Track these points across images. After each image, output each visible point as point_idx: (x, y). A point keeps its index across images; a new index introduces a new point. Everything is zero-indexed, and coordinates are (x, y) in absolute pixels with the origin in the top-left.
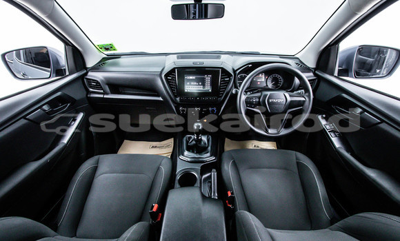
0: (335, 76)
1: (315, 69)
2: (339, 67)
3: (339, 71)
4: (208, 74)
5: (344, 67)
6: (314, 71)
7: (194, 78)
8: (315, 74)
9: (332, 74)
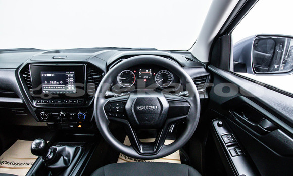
0: (231, 72)
1: (208, 64)
2: (234, 61)
3: (235, 66)
4: (69, 71)
5: (240, 61)
6: (206, 66)
7: (53, 75)
8: (208, 70)
9: (227, 70)
